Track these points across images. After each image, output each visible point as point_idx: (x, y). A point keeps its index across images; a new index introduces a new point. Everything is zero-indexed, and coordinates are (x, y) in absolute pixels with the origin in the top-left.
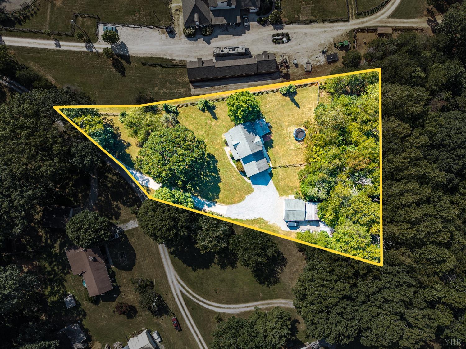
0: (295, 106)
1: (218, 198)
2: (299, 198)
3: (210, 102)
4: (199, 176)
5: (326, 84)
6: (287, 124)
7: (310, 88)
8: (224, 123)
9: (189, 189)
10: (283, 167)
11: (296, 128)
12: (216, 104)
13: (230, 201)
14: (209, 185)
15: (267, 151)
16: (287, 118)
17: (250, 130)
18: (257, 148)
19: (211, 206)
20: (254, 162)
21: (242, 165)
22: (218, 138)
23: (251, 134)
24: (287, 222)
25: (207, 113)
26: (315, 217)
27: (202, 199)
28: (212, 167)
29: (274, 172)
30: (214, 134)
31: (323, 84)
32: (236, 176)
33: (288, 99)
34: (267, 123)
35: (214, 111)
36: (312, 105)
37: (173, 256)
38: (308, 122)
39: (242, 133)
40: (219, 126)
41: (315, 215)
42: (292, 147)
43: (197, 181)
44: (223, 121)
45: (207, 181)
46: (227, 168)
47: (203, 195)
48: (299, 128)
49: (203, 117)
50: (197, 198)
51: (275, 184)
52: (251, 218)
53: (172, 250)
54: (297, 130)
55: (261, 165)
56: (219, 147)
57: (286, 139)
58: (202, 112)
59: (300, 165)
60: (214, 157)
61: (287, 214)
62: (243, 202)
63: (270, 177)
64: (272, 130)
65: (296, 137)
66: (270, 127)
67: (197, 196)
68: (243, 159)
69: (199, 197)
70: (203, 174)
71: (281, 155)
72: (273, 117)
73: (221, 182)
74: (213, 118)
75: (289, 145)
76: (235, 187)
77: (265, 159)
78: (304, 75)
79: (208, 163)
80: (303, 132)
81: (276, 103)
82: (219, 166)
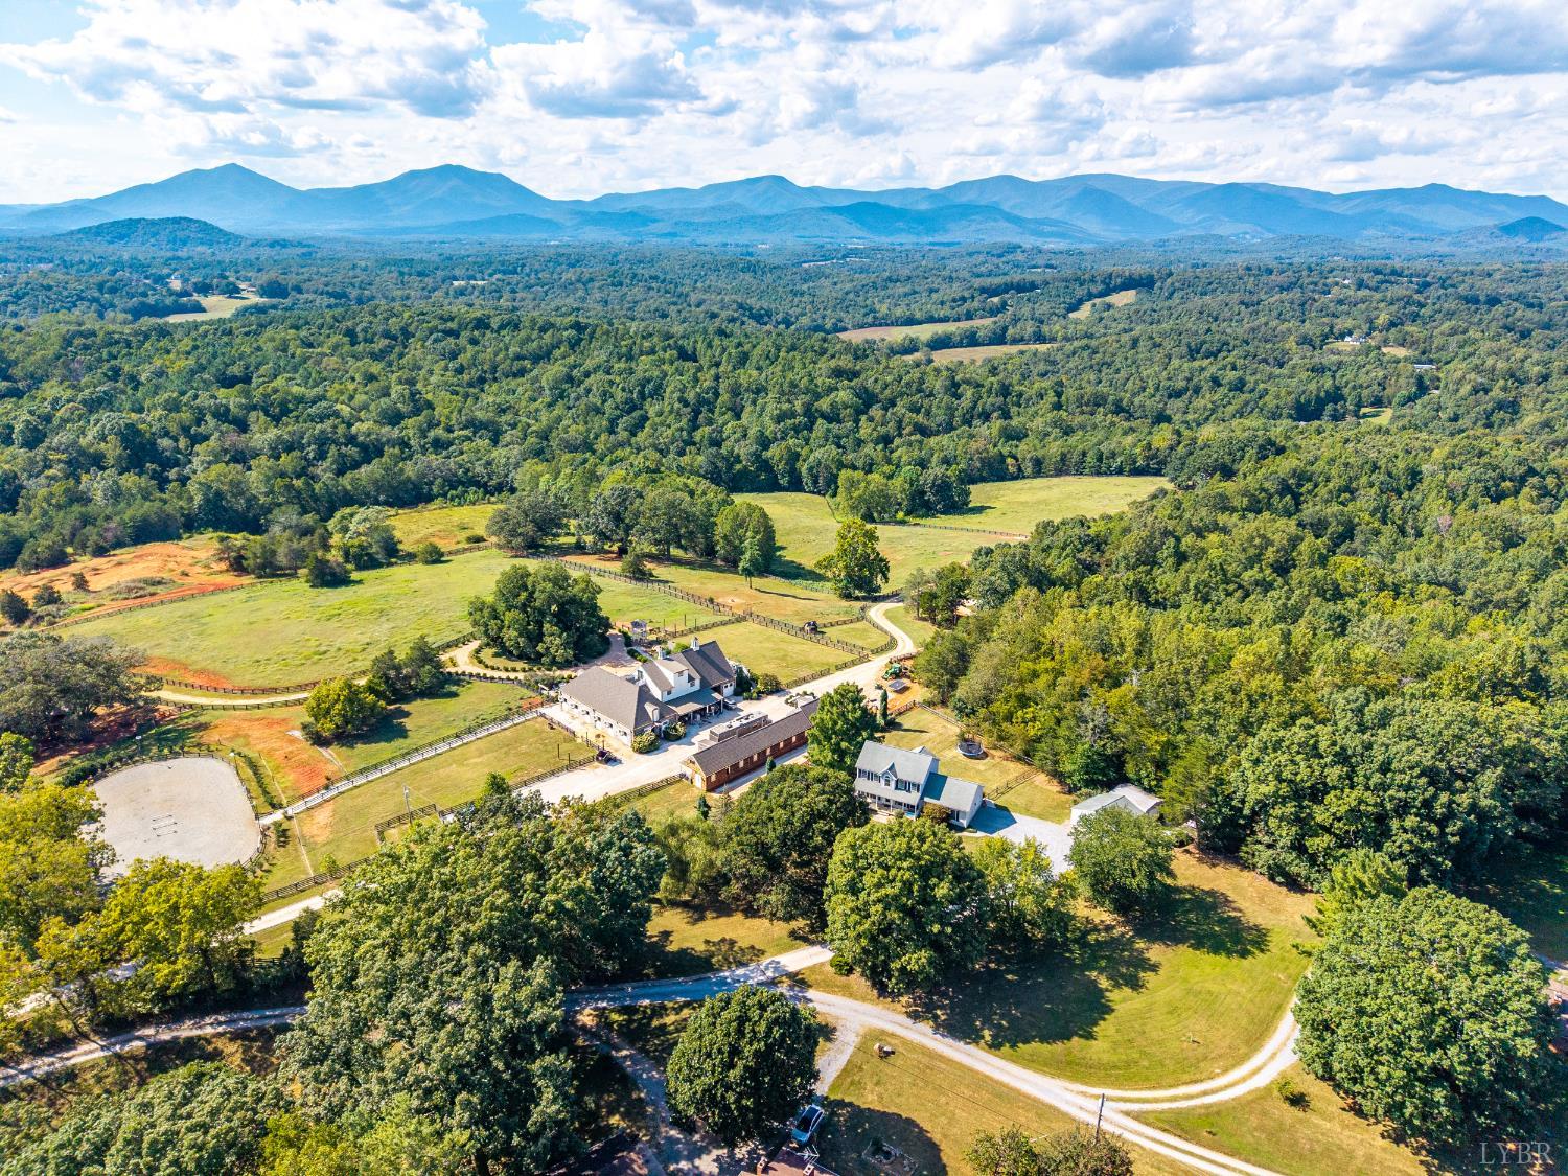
37: (1006, 1048)
53: (988, 1038)
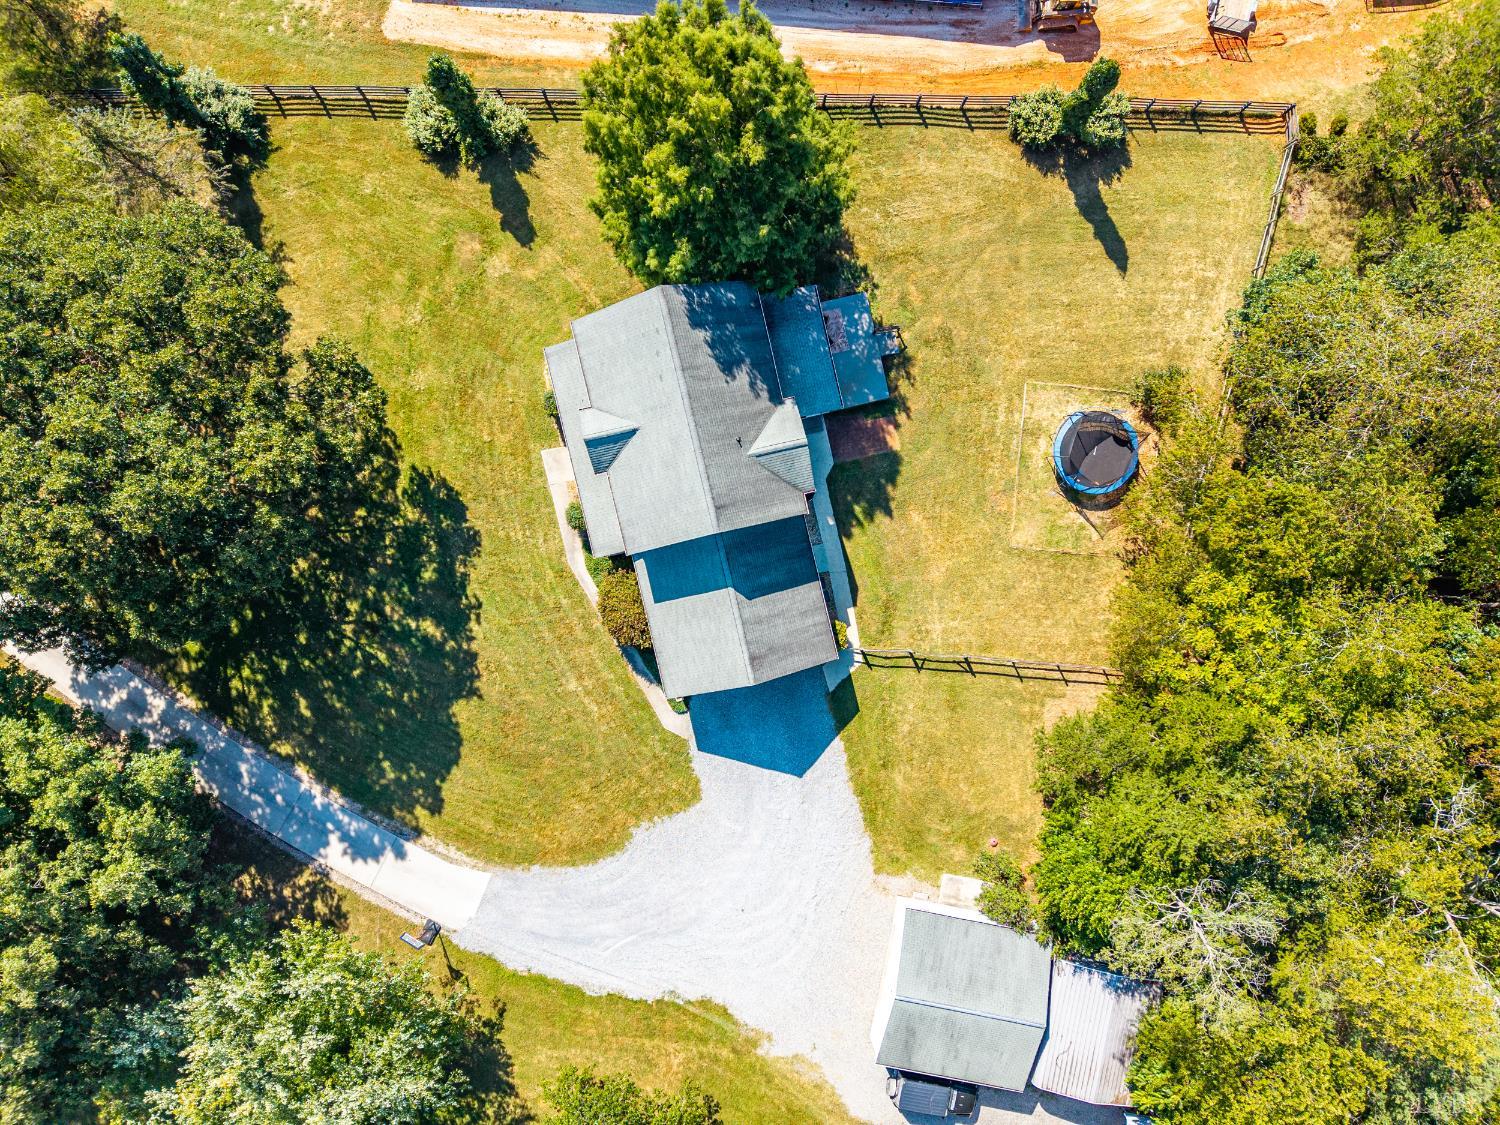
0: (1097, 248)
1: (436, 808)
2: (1016, 923)
3: (498, 104)
4: (321, 622)
5: (1339, 130)
6: (1022, 363)
7: (1225, 144)
8: (573, 275)
9: (242, 697)
10: (941, 667)
11: (1076, 407)
12: (543, 134)
13: (513, 836)
14: (382, 700)
15: (844, 531)
16: (1030, 325)
17: (738, 348)
18: (759, 501)
19: (376, 854)
20: (725, 601)
21: (638, 600)
22: (513, 371)
23: (743, 377)
24: (893, 1073)
25: (469, 183)
26: (1104, 1079)
27: (317, 790)
28: (428, 575)
29: (865, 683)
30: (489, 338)
31: (1323, 131)
32: (593, 671)
33: (1057, 190)
34: (879, 330)
35: (521, 178)
36: (1218, 264)
38: (1174, 374)
39: (669, 360)
40: (537, 291)
41: (1105, 1069)
42: (1026, 535)
43: (306, 651)
44: (574, 261)
45: (373, 670)
46: (538, 599)
47: (334, 759)
48: (1098, 406)
49: (436, 210)
50: (290, 773)
51: (856, 777)
52: (643, 987)
54: (1086, 417)
55: (779, 632)
56: (502, 440)
57: (994, 470)
58: (433, 173)
59: (1064, 674)
60: (455, 507)
61: (906, 1027)
62: (608, 866)
63: (829, 721)
64: (904, 387)
65: (1072, 467)
66: (897, 361)
67: (290, 760)
68: (655, 558)
69: (301, 770)
70: (360, 615)
71: (937, 574)
72: (926, 294)
73: (474, 692)
74: (505, 225)
75: (1005, 517)
76: (568, 749)
77: (812, 592)
78: (1194, 51)
79: (410, 543)
80: (1125, 442)
81: (969, 203)
82: (480, 576)
